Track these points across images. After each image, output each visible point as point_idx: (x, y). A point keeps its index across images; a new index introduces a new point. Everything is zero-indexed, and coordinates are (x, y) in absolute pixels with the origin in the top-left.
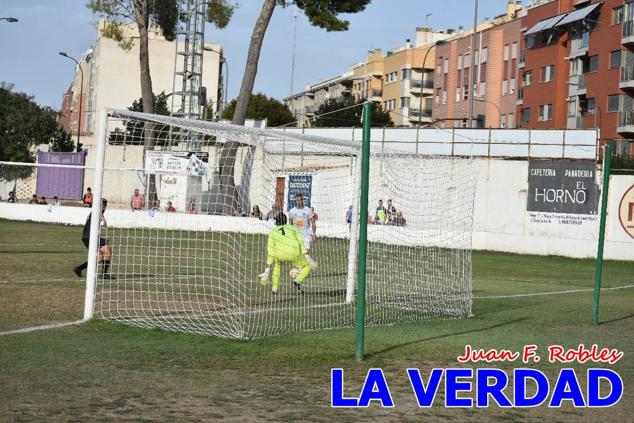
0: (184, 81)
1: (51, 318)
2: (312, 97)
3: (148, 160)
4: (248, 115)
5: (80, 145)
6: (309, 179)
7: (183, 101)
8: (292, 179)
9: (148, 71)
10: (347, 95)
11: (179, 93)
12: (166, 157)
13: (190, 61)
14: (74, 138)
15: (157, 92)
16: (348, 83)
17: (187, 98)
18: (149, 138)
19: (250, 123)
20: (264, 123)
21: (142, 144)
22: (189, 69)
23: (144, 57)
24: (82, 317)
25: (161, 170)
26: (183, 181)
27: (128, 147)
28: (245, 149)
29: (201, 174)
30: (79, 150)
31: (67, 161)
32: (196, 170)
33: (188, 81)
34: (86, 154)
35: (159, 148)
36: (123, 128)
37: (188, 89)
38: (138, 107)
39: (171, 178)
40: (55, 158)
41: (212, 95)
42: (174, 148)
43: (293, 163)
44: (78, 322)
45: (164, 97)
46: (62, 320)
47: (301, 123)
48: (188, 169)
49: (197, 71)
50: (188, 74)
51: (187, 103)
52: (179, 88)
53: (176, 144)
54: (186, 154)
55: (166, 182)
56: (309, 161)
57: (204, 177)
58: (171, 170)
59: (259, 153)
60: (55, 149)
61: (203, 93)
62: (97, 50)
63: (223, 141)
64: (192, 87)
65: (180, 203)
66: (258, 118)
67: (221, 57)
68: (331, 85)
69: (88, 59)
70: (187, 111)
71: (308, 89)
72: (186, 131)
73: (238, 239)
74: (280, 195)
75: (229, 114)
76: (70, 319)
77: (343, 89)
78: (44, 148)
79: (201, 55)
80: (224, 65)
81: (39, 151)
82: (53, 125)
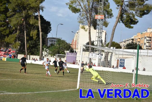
0: (98, 38)
1: (70, 88)
2: (125, 42)
3: (90, 55)
4: (111, 46)
5: (75, 51)
6: (124, 60)
7: (98, 42)
8: (120, 60)
9: (90, 36)
10: (132, 42)
11: (97, 41)
12: (94, 54)
13: (99, 34)
14: (74, 50)
15: (92, 40)
16: (133, 40)
17: (99, 42)
18: (90, 50)
19: (112, 48)
20: (115, 48)
21: (89, 51)
22: (99, 36)
23: (90, 33)
24: (76, 88)
25: (92, 57)
26: (97, 60)
27: (85, 52)
28: (111, 53)
29: (101, 58)
30: (75, 52)
31: (73, 55)
32: (100, 57)
33: (99, 39)
34: (77, 53)
35: (92, 52)
36: (85, 48)
37: (99, 40)
38: (88, 44)
39: (95, 59)
40: (70, 54)
41: (104, 41)
42: (95, 52)
43: (121, 56)
44: (76, 89)
45: (93, 42)
46: (72, 89)
47: (122, 48)
48: (98, 57)
49: (101, 36)
50: (99, 37)
51: (98, 43)
52: (97, 40)
53: (96, 52)
54: (98, 54)
55: (94, 60)
56: (124, 56)
57: (101, 59)
58: (95, 57)
59: (114, 54)
60: (70, 52)
61: (102, 41)
62: (79, 31)
63: (106, 51)
64: (100, 40)
65: (97, 64)
66: (114, 47)
67: (106, 33)
68: (129, 40)
69: (77, 33)
70: (98, 45)
71: (124, 40)
72: (98, 49)
73: (110, 73)
74: (118, 63)
75: (107, 46)
76: (74, 89)
77: (132, 41)
78: (68, 52)
79: (102, 33)
80: (106, 35)
81: (67, 52)
82: (70, 47)
